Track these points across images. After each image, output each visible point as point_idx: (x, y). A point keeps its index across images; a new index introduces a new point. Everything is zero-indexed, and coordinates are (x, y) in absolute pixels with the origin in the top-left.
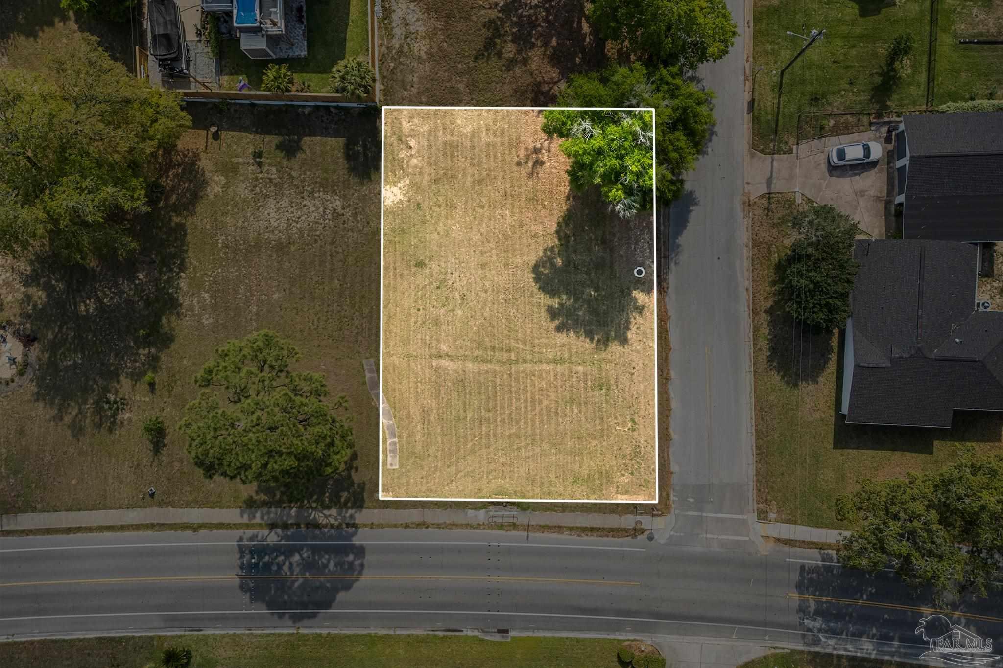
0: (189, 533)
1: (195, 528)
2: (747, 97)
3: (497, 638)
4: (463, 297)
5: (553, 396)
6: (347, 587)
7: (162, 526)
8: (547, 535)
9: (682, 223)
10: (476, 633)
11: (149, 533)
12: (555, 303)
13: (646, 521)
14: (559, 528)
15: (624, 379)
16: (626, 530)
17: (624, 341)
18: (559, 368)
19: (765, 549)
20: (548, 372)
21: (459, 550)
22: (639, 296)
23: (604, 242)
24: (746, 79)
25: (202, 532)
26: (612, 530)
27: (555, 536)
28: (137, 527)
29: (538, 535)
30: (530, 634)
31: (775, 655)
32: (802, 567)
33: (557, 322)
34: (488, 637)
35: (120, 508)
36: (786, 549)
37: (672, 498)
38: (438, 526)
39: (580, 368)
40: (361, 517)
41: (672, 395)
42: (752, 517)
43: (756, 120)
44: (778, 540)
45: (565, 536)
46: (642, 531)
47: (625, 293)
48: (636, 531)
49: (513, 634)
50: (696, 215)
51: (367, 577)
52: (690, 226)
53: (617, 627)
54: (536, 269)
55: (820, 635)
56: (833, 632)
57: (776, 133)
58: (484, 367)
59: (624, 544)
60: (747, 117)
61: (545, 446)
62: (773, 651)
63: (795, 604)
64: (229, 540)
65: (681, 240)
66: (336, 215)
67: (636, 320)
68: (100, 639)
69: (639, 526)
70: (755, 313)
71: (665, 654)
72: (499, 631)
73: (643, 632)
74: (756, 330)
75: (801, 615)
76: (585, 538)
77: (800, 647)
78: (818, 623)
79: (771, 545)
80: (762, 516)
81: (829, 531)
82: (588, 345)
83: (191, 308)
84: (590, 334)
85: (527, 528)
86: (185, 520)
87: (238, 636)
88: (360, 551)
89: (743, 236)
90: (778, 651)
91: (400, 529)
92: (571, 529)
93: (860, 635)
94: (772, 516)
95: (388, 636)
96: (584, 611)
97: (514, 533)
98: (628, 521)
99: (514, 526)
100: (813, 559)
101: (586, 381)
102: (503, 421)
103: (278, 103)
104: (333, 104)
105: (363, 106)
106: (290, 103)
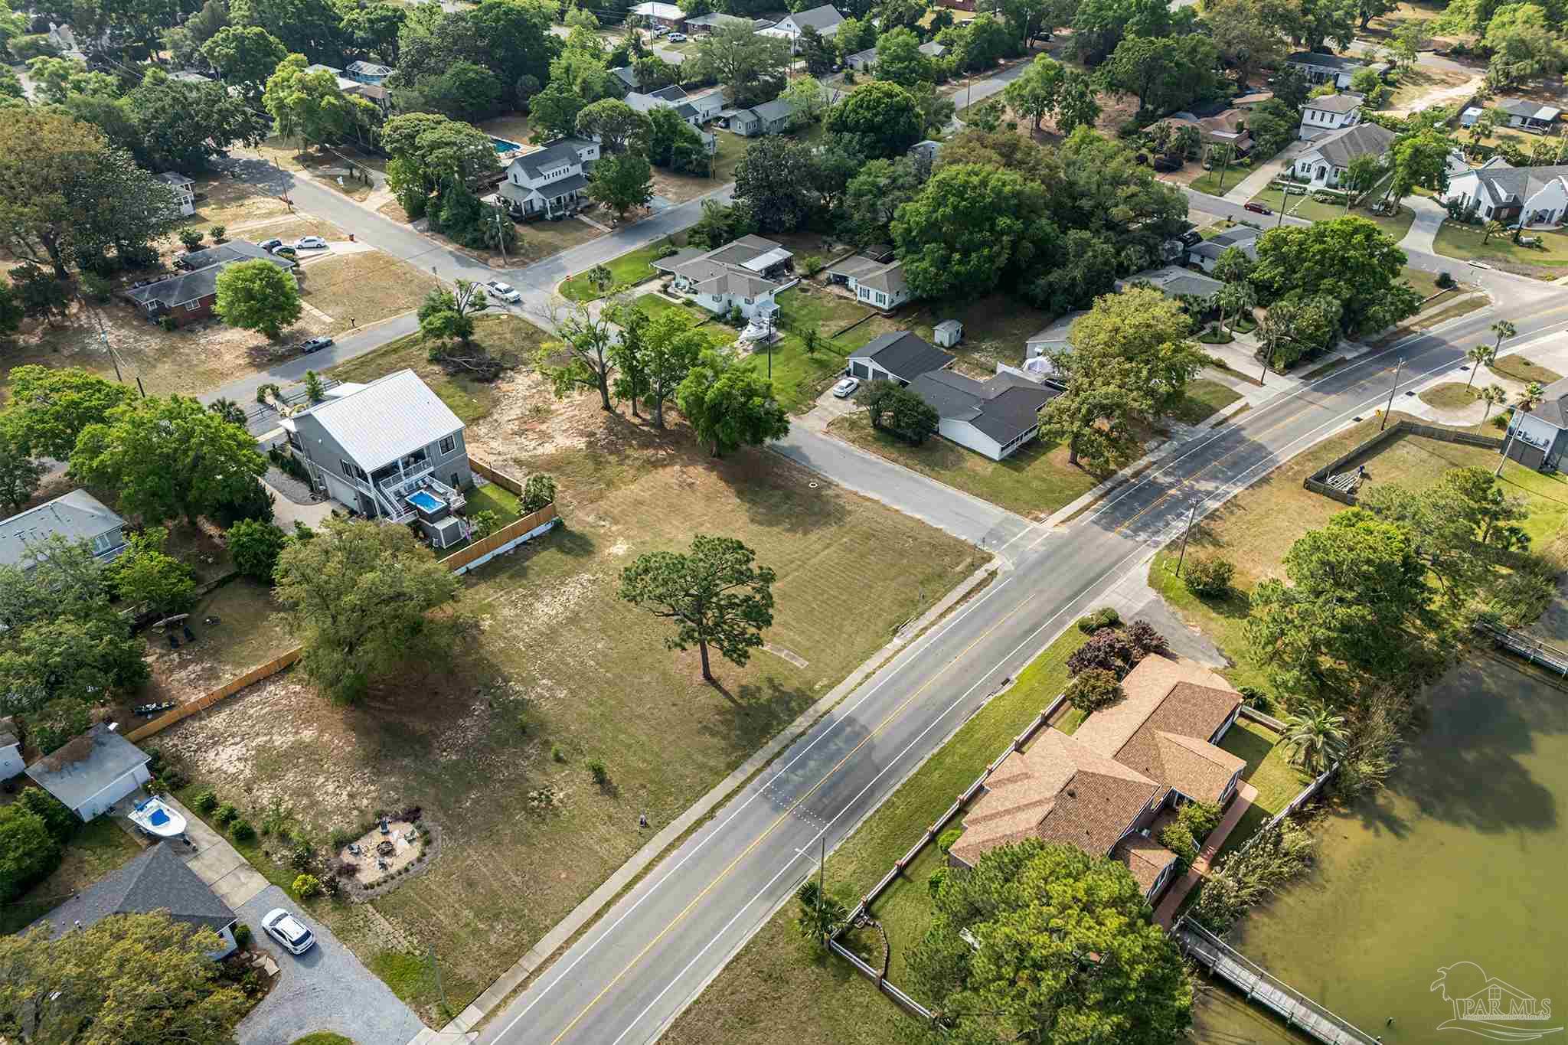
0: (708, 824)
1: (710, 816)
3: (1008, 687)
7: (680, 839)
8: (949, 617)
9: (804, 457)
10: (991, 698)
11: (675, 852)
12: (786, 525)
14: (950, 609)
15: (874, 525)
16: (986, 579)
17: (849, 513)
18: (833, 548)
19: (1064, 530)
20: (830, 554)
21: (912, 666)
23: (776, 487)
25: (719, 813)
26: (979, 585)
27: (954, 613)
28: (660, 857)
29: (945, 620)
30: (1022, 667)
31: (1153, 564)
32: (1094, 522)
33: (800, 532)
34: (1003, 691)
35: (628, 858)
36: (1074, 522)
37: (983, 548)
38: (880, 667)
39: (844, 540)
40: (822, 706)
42: (1035, 524)
44: (1063, 522)
45: (960, 608)
46: (995, 571)
47: (819, 497)
48: (992, 574)
49: (1013, 677)
50: (807, 451)
51: (877, 732)
52: (810, 456)
53: (1062, 621)
55: (1154, 538)
56: (1156, 532)
62: (1149, 563)
63: (1120, 537)
65: (815, 463)
67: (841, 500)
68: (727, 967)
69: (989, 571)
70: (894, 461)
72: (1004, 684)
74: (907, 466)
75: (1131, 538)
76: (972, 600)
77: (1156, 551)
78: (1143, 535)
79: (1064, 526)
80: (1038, 519)
81: (1076, 501)
82: (832, 528)
83: (542, 696)
84: (826, 523)
85: (933, 622)
86: (694, 818)
87: (840, 849)
88: (850, 721)
89: (843, 444)
90: (1151, 561)
92: (957, 603)
93: (1168, 523)
94: (1042, 516)
96: (1032, 630)
99: (925, 629)
100: (1092, 515)
101: (856, 542)
103: (488, 557)
104: (526, 537)
105: (549, 526)
106: (497, 552)
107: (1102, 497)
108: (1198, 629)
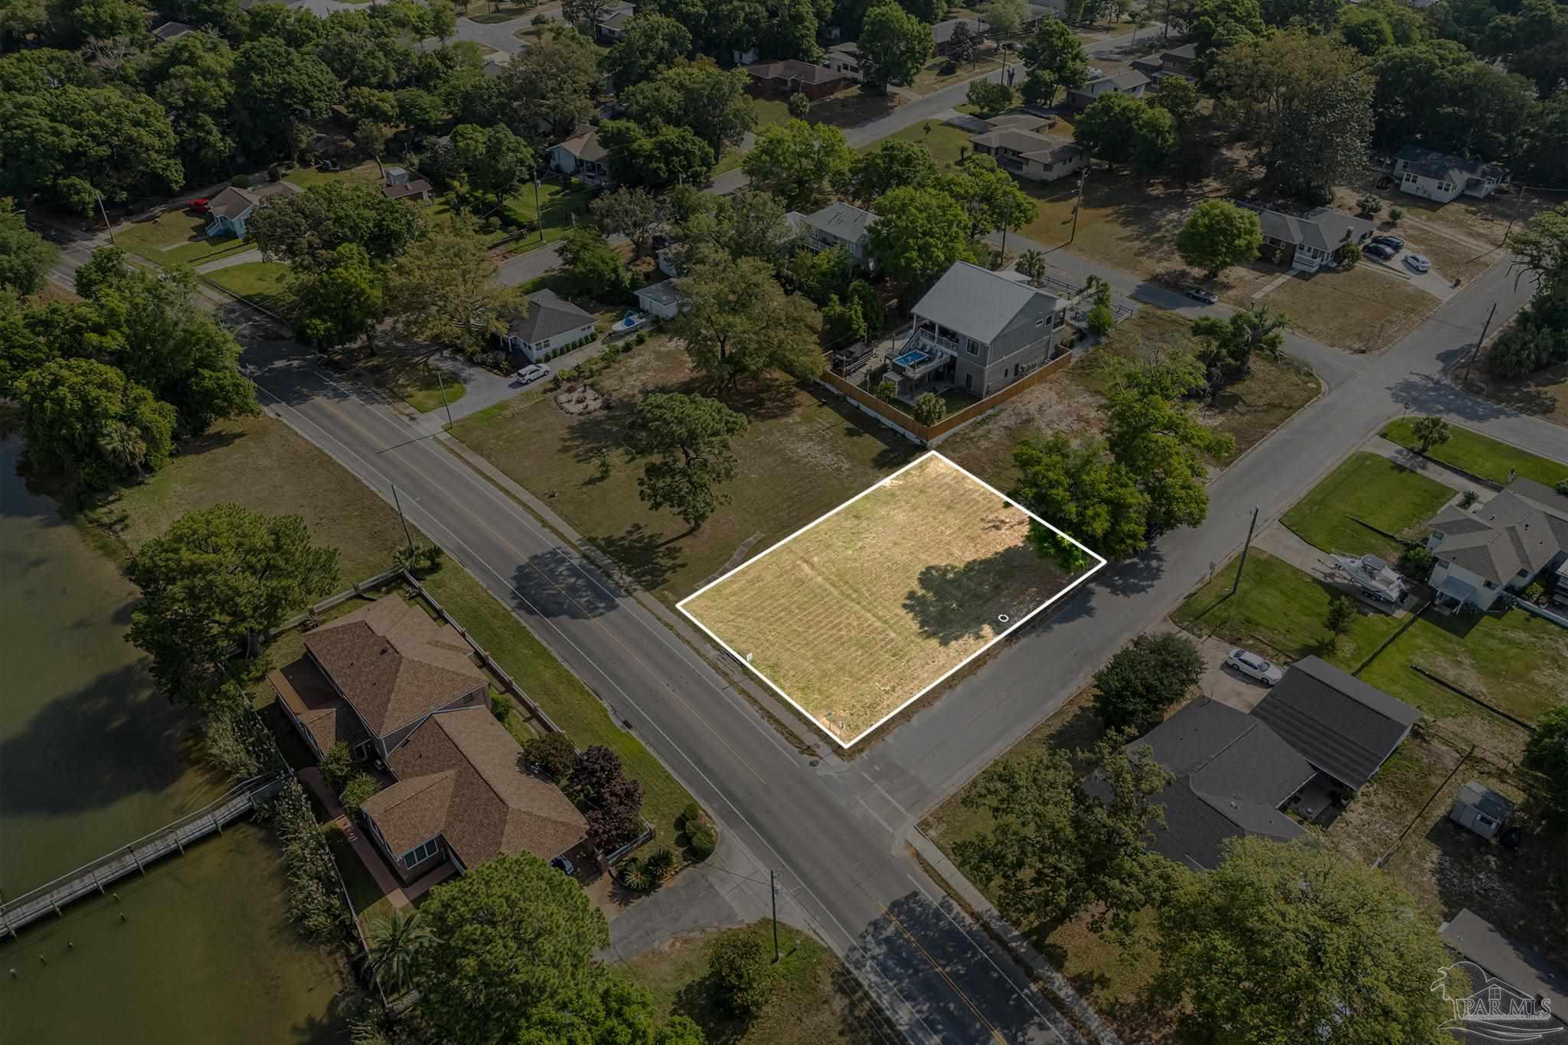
0: (539, 524)
1: (545, 524)
2: (1193, 590)
3: (618, 724)
4: (862, 548)
5: (853, 633)
6: (574, 616)
7: (532, 511)
8: (741, 698)
9: (1067, 619)
10: (609, 709)
12: (920, 592)
13: (824, 750)
14: (754, 702)
15: (918, 662)
16: (802, 742)
17: (944, 643)
18: (878, 624)
19: (898, 850)
20: (867, 620)
21: (672, 657)
22: (987, 629)
23: (997, 587)
24: (1201, 580)
25: (547, 530)
26: (791, 734)
27: (746, 703)
28: (520, 502)
29: (736, 694)
30: (643, 743)
31: (808, 938)
32: (915, 894)
33: (908, 602)
34: (613, 718)
35: (527, 489)
36: (918, 869)
37: (864, 754)
38: (678, 635)
39: (893, 635)
40: (640, 594)
41: (944, 697)
42: (913, 820)
43: (1186, 605)
44: (918, 855)
45: (752, 710)
46: (813, 754)
47: (980, 621)
48: (809, 750)
49: (632, 732)
50: (1082, 622)
51: (596, 622)
52: (1071, 624)
53: (709, 796)
54: (929, 569)
55: (869, 962)
56: (884, 970)
57: (1197, 618)
58: (828, 586)
59: (789, 751)
60: (1181, 601)
61: (810, 654)
62: (811, 933)
63: (877, 916)
64: (551, 542)
65: (1056, 627)
66: (839, 469)
67: (968, 640)
69: (814, 748)
70: (1071, 703)
71: (720, 850)
72: (625, 722)
73: (723, 817)
75: (871, 929)
76: (765, 722)
77: (841, 954)
78: (879, 951)
79: (907, 853)
80: (924, 826)
81: (972, 888)
82: (915, 626)
84: (922, 624)
85: (732, 683)
86: (547, 518)
87: (477, 584)
88: (612, 606)
90: (815, 937)
91: (653, 618)
92: (762, 708)
93: (909, 997)
94: (932, 833)
95: (554, 660)
97: (720, 678)
98: (810, 739)
99: (726, 677)
100: (933, 896)
101: (887, 644)
102: (800, 620)
103: (872, 413)
104: (902, 430)
105: (918, 442)
106: (879, 417)
107: (986, 927)
108: (666, 947)
